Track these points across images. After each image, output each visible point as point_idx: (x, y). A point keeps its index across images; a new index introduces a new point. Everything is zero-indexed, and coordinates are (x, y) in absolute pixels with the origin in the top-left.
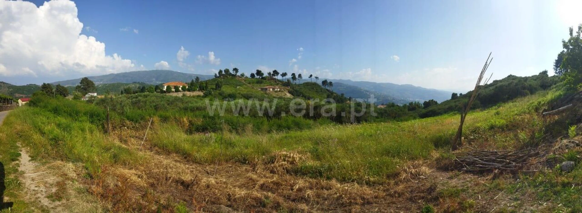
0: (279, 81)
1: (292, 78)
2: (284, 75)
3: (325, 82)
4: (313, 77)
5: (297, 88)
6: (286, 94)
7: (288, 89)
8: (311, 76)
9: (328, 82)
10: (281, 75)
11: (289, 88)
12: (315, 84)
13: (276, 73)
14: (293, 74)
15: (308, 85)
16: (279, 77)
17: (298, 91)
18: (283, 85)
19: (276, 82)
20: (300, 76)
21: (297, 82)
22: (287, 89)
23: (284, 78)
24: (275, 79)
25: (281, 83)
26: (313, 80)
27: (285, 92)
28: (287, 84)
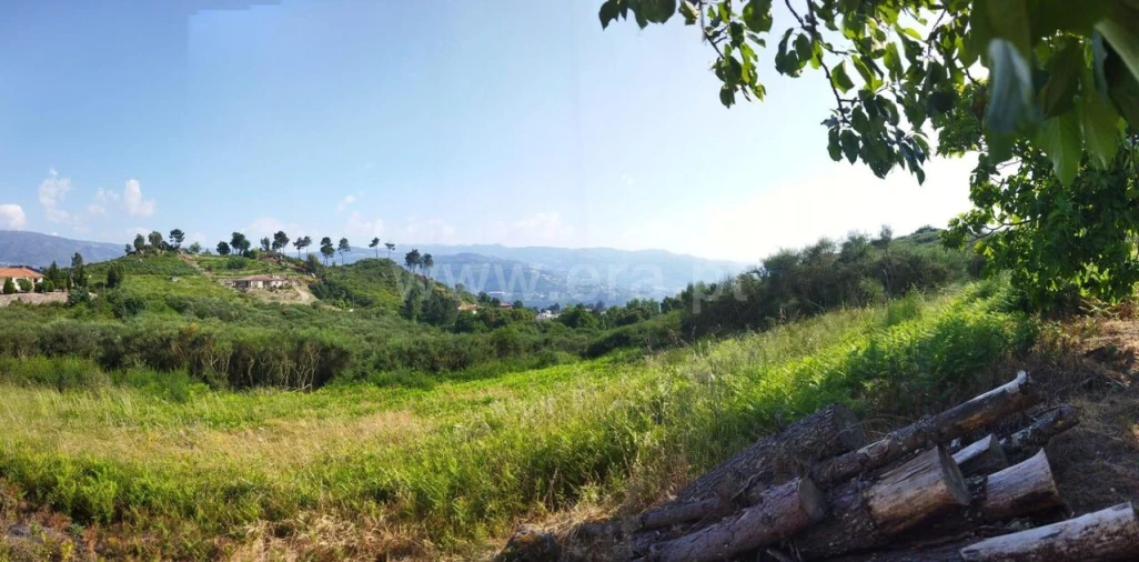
0: (289, 260)
1: (323, 250)
2: (302, 243)
3: (412, 257)
4: (381, 245)
5: (334, 277)
6: (298, 295)
7: (310, 279)
8: (376, 241)
9: (422, 254)
10: (295, 244)
11: (312, 277)
12: (387, 263)
13: (281, 238)
14: (326, 241)
15: (366, 268)
16: (289, 250)
17: (334, 284)
18: (298, 271)
19: (279, 262)
20: (344, 243)
21: (338, 259)
22: (307, 281)
23: (304, 250)
24: (279, 255)
25: (293, 266)
26: (382, 252)
27: (298, 289)
28: (309, 266)
